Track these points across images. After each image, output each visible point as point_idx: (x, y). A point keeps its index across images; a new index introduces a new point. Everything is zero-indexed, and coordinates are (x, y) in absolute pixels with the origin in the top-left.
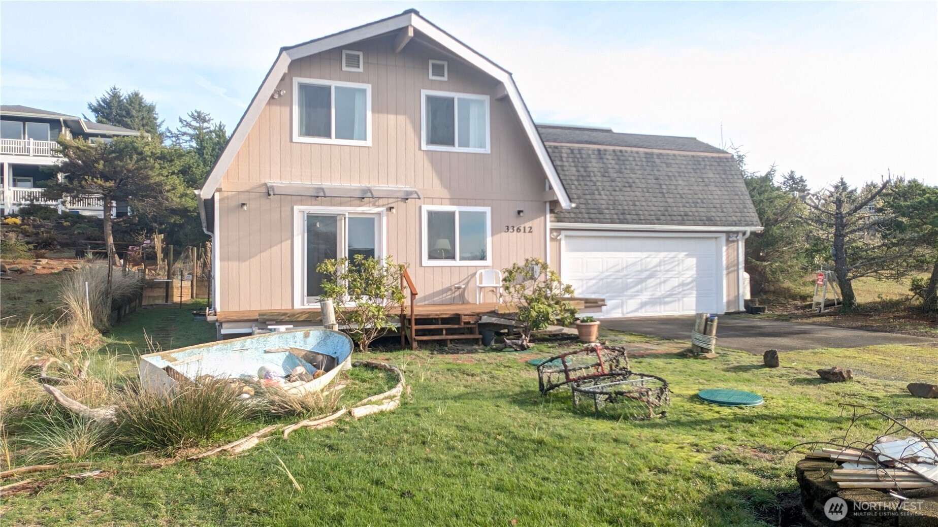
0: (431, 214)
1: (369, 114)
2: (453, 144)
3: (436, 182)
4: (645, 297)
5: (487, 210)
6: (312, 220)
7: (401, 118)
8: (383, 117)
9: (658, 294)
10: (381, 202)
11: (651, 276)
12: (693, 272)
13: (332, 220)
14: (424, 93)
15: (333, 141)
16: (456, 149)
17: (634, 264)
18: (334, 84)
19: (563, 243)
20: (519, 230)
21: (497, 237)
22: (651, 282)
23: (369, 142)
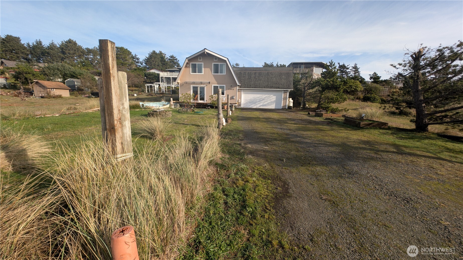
0: (214, 86)
1: (203, 68)
2: (218, 73)
3: (215, 80)
4: (261, 104)
5: (225, 86)
6: (194, 87)
7: (209, 69)
8: (205, 69)
9: (265, 104)
10: (205, 84)
11: (263, 100)
12: (275, 99)
13: (197, 87)
14: (213, 63)
15: (197, 73)
16: (219, 74)
17: (259, 97)
18: (197, 63)
19: (242, 92)
20: (231, 89)
21: (227, 91)
22: (263, 101)
23: (203, 73)
